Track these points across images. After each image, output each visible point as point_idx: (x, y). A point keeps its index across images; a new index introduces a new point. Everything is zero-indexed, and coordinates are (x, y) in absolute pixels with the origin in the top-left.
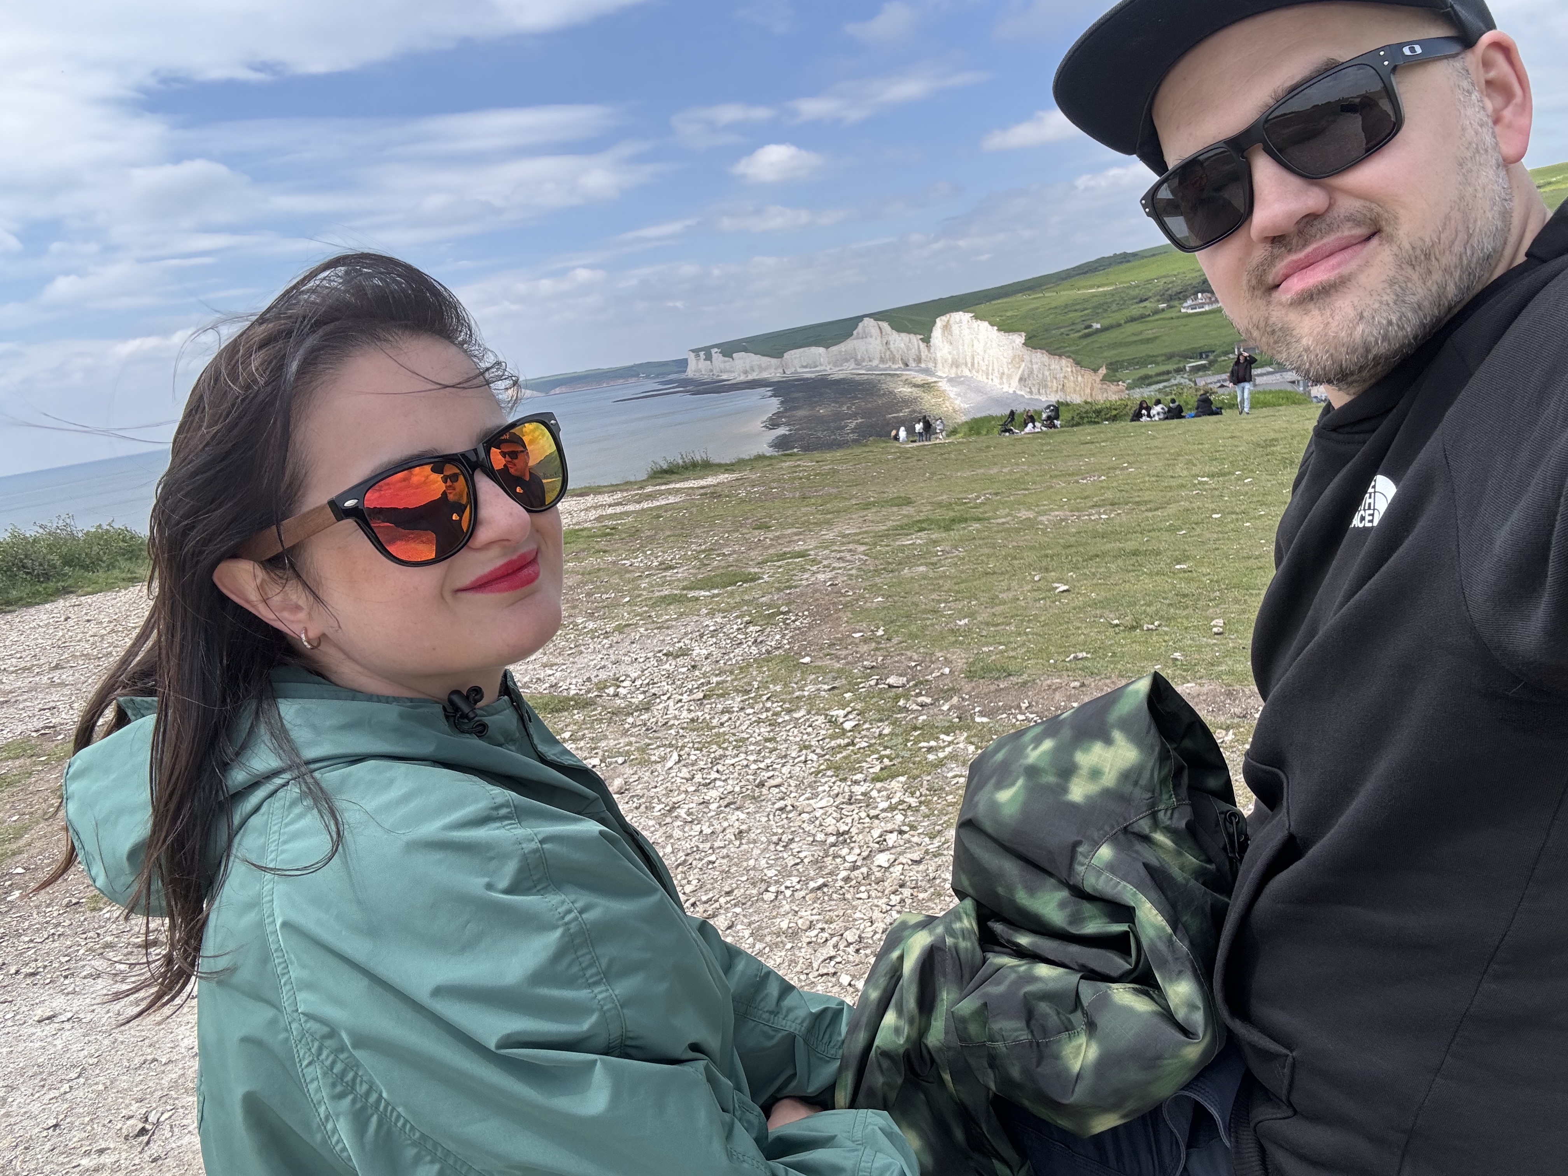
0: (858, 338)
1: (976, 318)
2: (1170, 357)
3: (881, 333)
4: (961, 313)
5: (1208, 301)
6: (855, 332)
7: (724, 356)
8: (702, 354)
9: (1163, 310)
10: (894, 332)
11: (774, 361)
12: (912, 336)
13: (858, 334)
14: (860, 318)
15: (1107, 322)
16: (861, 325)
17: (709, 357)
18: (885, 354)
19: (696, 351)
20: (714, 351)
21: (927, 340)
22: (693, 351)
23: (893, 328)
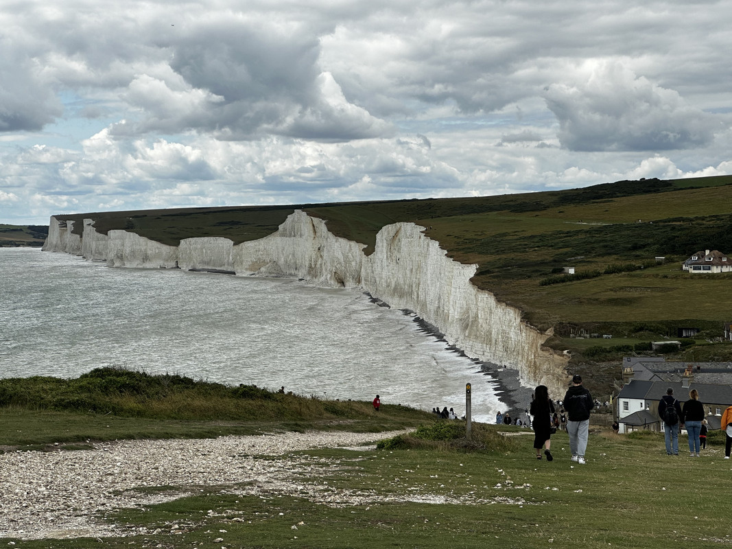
0: (283, 235)
1: (427, 234)
2: (639, 328)
3: (315, 232)
4: (413, 224)
5: (716, 261)
6: (281, 227)
7: (97, 231)
8: (70, 223)
9: (659, 263)
10: (330, 234)
11: (165, 249)
12: (353, 244)
13: (285, 230)
14: (290, 209)
15: (584, 268)
16: (290, 218)
17: (78, 230)
18: (316, 261)
19: (63, 219)
20: (86, 222)
21: (369, 251)
22: (58, 217)
23: (329, 230)
